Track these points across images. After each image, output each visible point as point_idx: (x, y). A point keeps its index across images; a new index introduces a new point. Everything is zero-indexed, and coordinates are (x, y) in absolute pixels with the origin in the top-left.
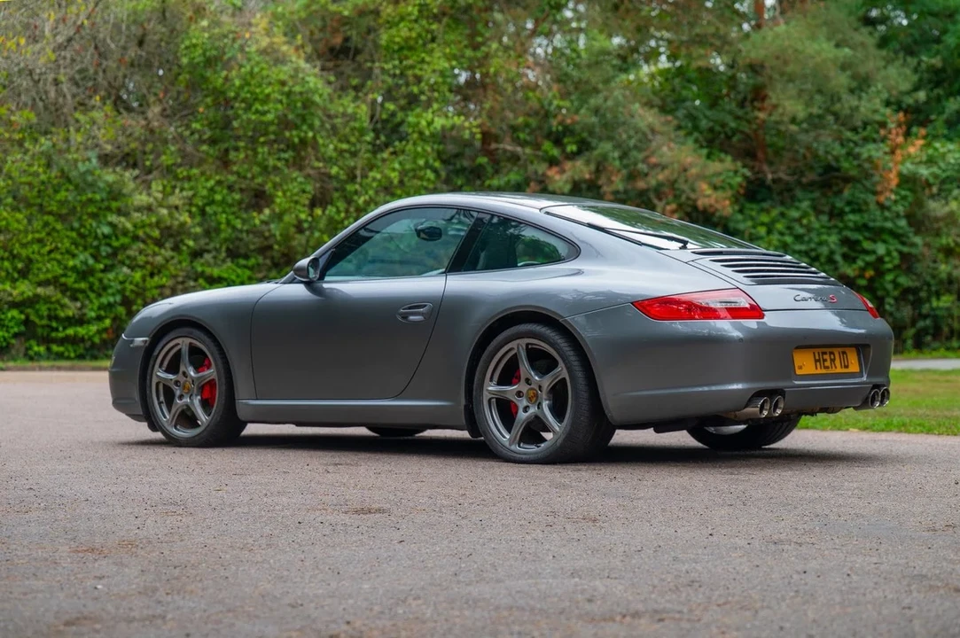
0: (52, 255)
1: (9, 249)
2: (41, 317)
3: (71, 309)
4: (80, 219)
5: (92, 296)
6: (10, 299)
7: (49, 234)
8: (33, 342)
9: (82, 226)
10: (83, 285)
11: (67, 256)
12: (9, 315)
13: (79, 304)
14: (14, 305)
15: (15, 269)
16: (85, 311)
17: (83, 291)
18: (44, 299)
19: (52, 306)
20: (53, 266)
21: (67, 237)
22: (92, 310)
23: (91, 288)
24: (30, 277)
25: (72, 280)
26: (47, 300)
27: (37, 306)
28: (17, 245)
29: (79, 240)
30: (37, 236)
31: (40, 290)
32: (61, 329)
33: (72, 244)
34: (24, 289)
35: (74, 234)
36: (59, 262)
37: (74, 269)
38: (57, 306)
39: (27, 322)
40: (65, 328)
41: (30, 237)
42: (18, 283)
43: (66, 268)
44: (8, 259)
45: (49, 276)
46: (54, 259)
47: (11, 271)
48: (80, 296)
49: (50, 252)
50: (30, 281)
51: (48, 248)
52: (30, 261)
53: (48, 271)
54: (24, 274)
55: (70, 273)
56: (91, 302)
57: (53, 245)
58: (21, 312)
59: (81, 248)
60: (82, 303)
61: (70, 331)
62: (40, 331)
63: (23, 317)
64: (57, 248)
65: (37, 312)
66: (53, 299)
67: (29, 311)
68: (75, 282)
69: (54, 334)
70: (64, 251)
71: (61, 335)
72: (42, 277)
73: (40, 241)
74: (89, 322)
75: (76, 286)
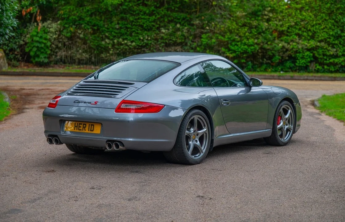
0: (324, 30)
1: (306, 28)
2: (320, 55)
3: (332, 52)
4: (336, 15)
5: (341, 46)
6: (306, 47)
7: (323, 21)
8: (317, 65)
9: (337, 18)
10: (336, 42)
11: (330, 30)
12: (306, 54)
13: (335, 50)
14: (308, 50)
15: (308, 35)
16: (338, 52)
17: (337, 44)
18: (321, 48)
19: (324, 50)
20: (324, 34)
21: (330, 22)
22: (341, 52)
23: (340, 43)
24: (315, 39)
25: (332, 40)
26: (322, 48)
27: (318, 50)
28: (309, 26)
29: (335, 24)
30: (318, 22)
31: (318, 44)
32: (328, 59)
33: (332, 25)
34: (312, 43)
35: (333, 21)
36: (327, 32)
37: (332, 35)
38: (326, 50)
39: (314, 57)
40: (330, 59)
41: (315, 22)
42: (310, 41)
43: (329, 35)
44: (305, 32)
45: (323, 38)
46: (324, 32)
47: (306, 36)
48: (335, 46)
49: (324, 28)
50: (315, 40)
51: (322, 27)
52: (315, 33)
53: (322, 36)
54: (313, 37)
55: (331, 37)
56: (340, 49)
57: (324, 26)
58: (312, 53)
59: (336, 27)
60: (336, 49)
61: (331, 61)
62: (319, 60)
63: (312, 54)
64: (326, 27)
65: (318, 52)
66: (325, 47)
67: (315, 52)
68: (334, 40)
69: (325, 62)
70: (328, 28)
71: (328, 62)
72: (320, 39)
73: (319, 24)
74: (340, 57)
75: (334, 42)
